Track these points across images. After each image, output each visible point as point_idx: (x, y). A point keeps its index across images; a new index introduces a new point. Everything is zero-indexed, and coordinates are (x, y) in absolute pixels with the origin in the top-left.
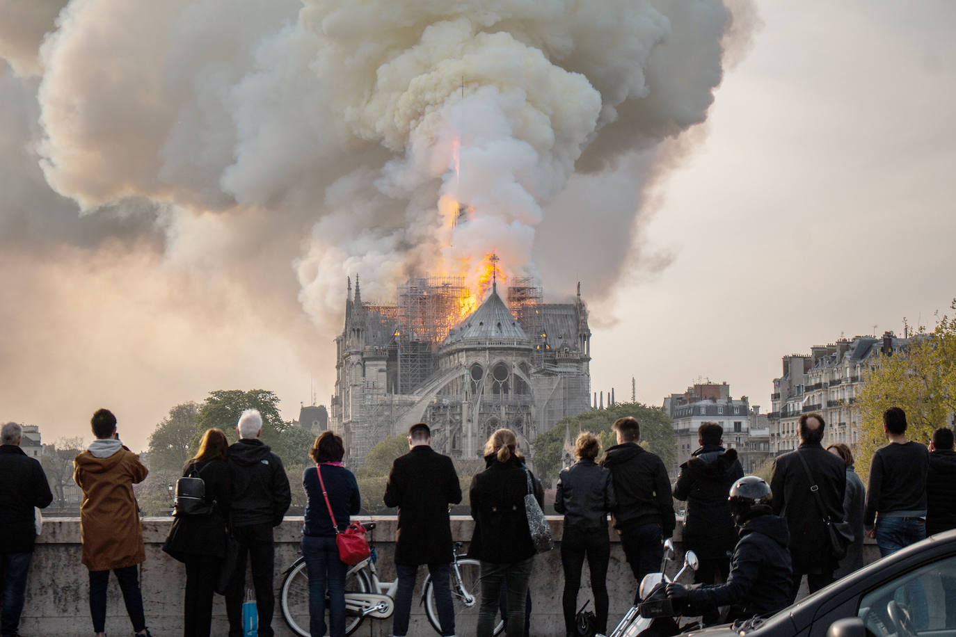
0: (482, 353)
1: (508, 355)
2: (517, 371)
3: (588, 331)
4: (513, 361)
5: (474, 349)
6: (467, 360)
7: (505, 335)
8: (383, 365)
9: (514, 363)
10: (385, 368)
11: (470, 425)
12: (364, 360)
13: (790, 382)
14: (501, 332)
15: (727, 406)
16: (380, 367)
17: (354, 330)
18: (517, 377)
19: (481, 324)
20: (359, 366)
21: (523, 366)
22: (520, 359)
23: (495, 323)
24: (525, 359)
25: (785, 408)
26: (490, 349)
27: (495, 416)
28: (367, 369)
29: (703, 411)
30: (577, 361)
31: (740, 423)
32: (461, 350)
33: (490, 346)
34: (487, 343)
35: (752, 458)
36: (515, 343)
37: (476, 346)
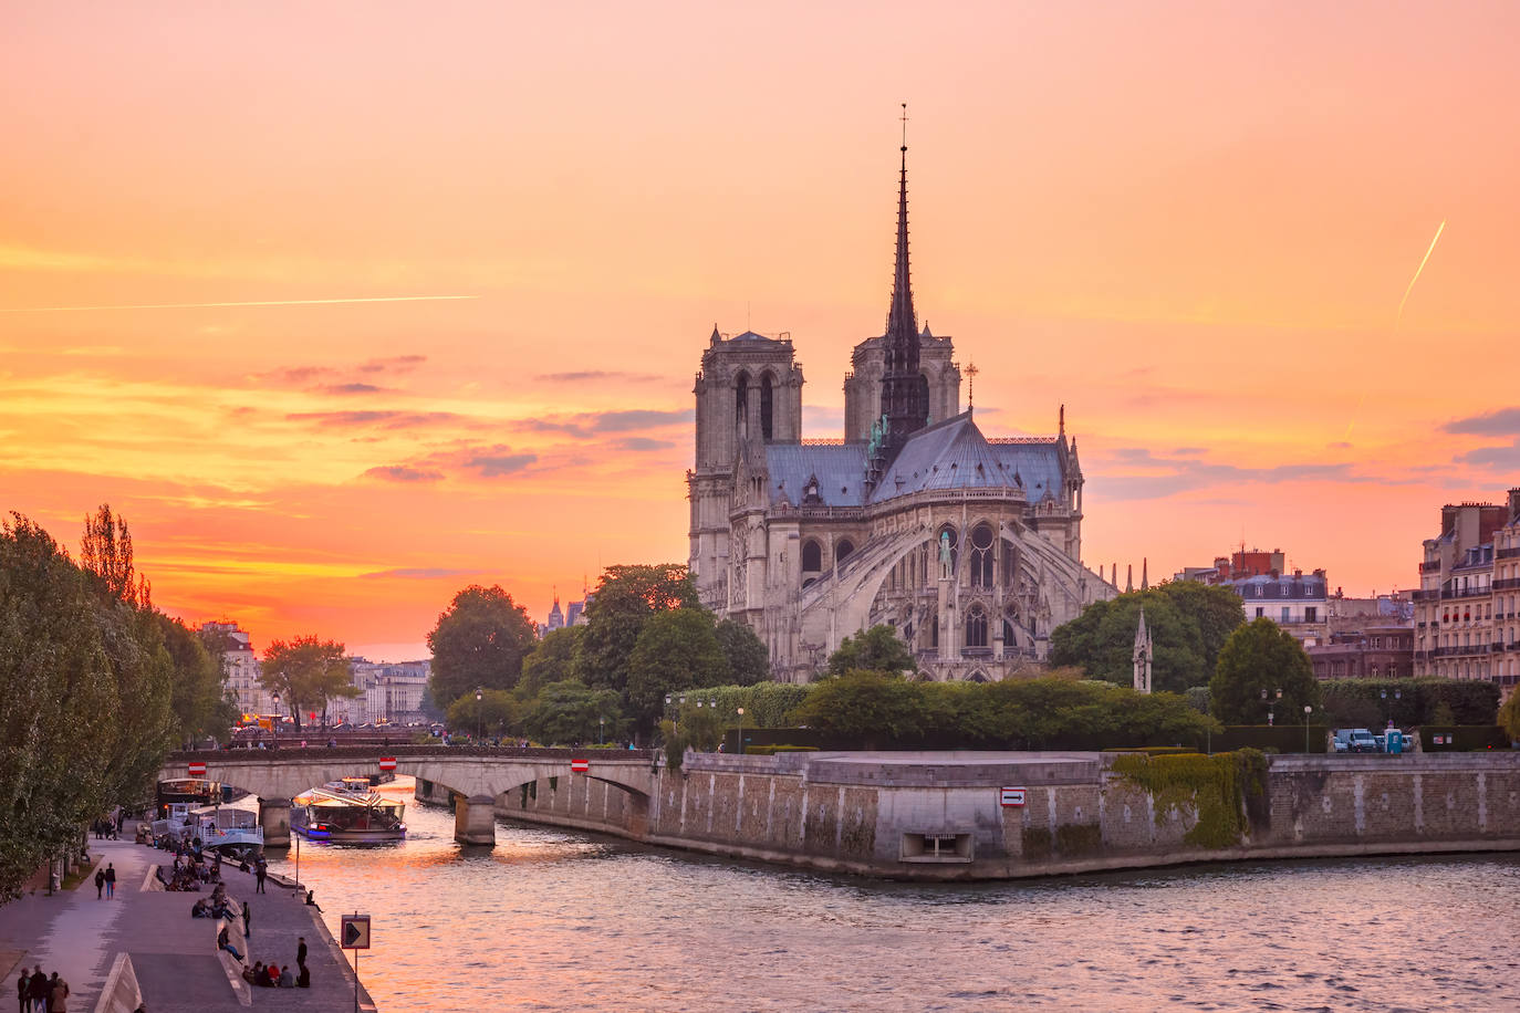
0: (956, 508)
1: (993, 510)
2: (1006, 534)
3: (1080, 475)
4: (1000, 519)
5: (945, 504)
6: (933, 520)
7: (990, 481)
8: (795, 529)
9: (1001, 523)
10: (797, 533)
11: (951, 613)
12: (768, 522)
13: (1457, 544)
14: (984, 478)
15: (1295, 584)
16: (789, 532)
17: (754, 479)
18: (1006, 543)
19: (954, 466)
20: (760, 530)
21: (1013, 526)
22: (1010, 517)
23: (973, 464)
24: (1016, 517)
25: (1448, 584)
26: (969, 503)
27: (978, 599)
28: (772, 536)
29: (1259, 592)
30: (1066, 520)
31: (1314, 609)
32: (924, 505)
33: (969, 498)
34: (965, 494)
35: (1373, 660)
36: (1004, 493)
37: (948, 499)
